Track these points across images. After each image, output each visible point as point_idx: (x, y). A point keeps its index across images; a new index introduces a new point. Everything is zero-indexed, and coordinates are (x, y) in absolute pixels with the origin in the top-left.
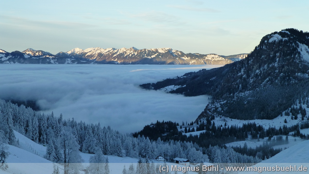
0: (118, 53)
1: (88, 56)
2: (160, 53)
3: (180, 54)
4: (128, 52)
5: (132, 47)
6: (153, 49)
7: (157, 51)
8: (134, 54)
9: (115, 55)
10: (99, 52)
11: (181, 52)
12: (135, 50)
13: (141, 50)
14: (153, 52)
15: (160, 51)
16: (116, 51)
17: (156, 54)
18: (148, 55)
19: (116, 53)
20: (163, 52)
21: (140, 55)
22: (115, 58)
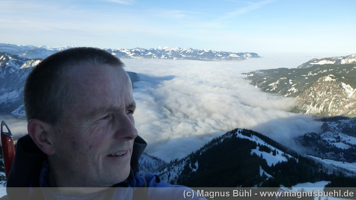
0: (183, 51)
1: (166, 51)
2: (205, 52)
3: (216, 53)
4: (188, 51)
5: (190, 48)
6: (201, 50)
7: (204, 51)
8: (191, 52)
9: (181, 52)
10: (172, 49)
11: (216, 52)
12: (192, 49)
13: (195, 50)
14: (202, 51)
15: (205, 51)
16: (181, 50)
17: (203, 53)
18: (199, 53)
19: (181, 51)
20: (207, 52)
21: (195, 53)
22: (181, 53)
